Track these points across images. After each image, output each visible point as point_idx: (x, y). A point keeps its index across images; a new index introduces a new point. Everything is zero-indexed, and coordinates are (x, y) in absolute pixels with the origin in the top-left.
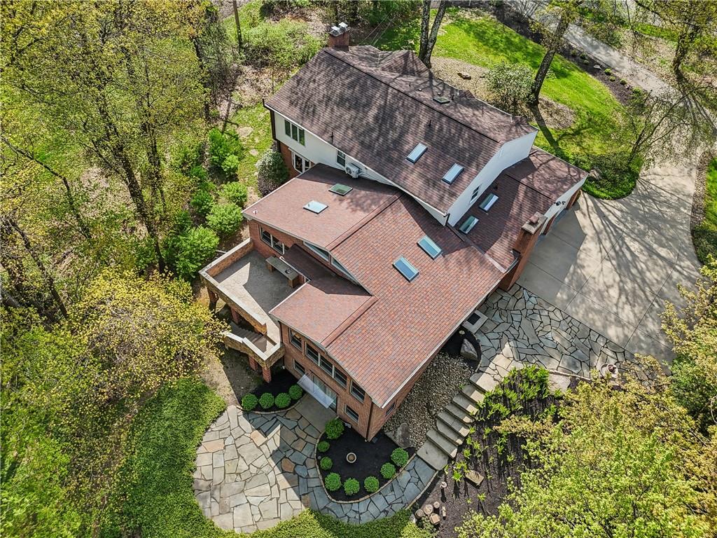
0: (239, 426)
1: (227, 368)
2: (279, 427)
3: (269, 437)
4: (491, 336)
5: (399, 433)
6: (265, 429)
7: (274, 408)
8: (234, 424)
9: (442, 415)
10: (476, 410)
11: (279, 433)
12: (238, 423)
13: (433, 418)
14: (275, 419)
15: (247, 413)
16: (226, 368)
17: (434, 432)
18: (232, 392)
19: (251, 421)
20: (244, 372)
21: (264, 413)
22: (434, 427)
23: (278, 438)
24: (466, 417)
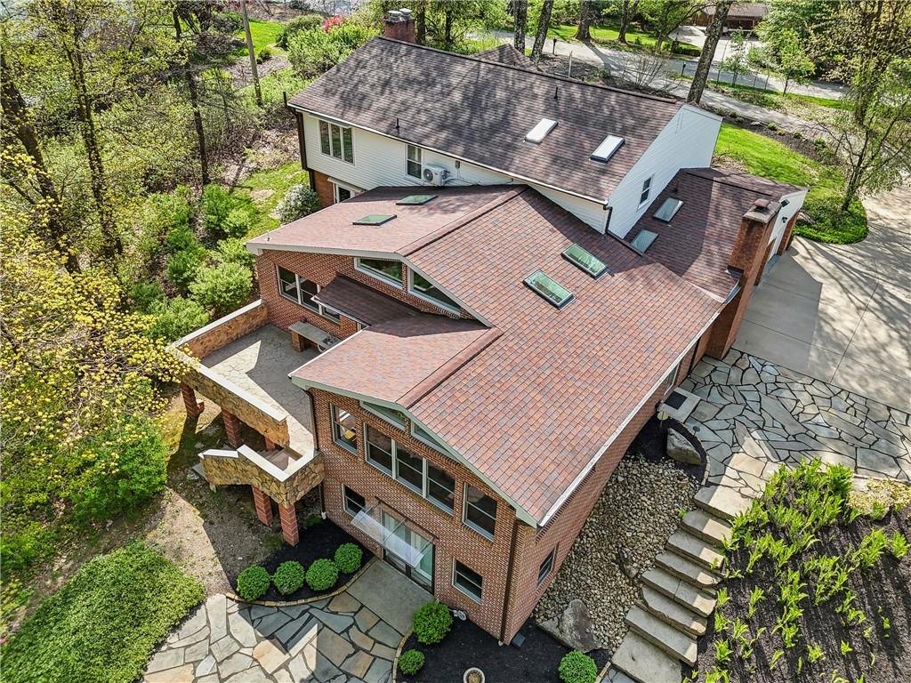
0: (229, 633)
1: (212, 523)
2: (314, 630)
3: (293, 651)
4: (714, 424)
5: (569, 621)
6: (284, 635)
7: (305, 590)
8: (218, 631)
9: (652, 576)
10: (721, 557)
11: (314, 643)
12: (228, 628)
13: (634, 585)
14: (307, 615)
15: (247, 606)
16: (209, 524)
17: (641, 614)
18: (220, 568)
19: (256, 623)
20: (245, 528)
21: (283, 604)
22: (639, 602)
23: (311, 653)
24: (701, 574)
